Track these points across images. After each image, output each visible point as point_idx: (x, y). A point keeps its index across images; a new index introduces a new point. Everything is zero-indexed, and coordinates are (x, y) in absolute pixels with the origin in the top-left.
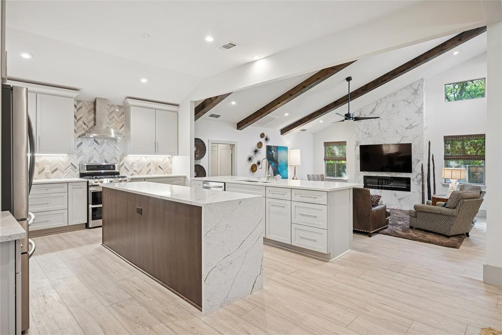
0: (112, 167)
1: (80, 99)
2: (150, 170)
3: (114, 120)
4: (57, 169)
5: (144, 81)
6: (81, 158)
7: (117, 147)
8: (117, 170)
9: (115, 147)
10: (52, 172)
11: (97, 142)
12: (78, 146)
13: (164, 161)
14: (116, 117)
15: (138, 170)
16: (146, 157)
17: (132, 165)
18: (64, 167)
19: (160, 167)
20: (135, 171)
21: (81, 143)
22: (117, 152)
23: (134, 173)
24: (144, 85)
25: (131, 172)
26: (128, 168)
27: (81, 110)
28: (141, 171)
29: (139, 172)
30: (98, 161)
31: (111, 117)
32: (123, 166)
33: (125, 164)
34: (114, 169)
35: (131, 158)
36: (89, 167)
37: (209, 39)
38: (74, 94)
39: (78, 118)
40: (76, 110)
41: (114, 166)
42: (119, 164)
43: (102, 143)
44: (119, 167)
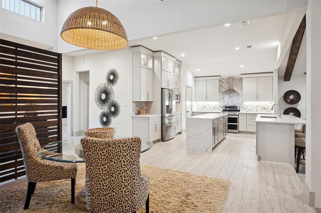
0: (236, 108)
2: (258, 110)
3: (238, 85)
4: (215, 108)
5: (242, 66)
6: (224, 103)
7: (240, 98)
8: (238, 109)
9: (239, 98)
11: (230, 96)
12: (223, 98)
13: (267, 105)
14: (239, 84)
15: (251, 109)
16: (255, 103)
17: (247, 107)
18: (218, 107)
19: (264, 108)
20: (249, 110)
21: (224, 97)
22: (239, 101)
23: (248, 111)
24: (242, 68)
25: (246, 110)
26: (245, 108)
27: (224, 83)
28: (252, 110)
30: (231, 104)
31: (237, 84)
32: (242, 107)
34: (237, 108)
35: (246, 103)
36: (226, 107)
37: (237, 48)
38: (219, 78)
39: (223, 87)
40: (222, 84)
41: (237, 107)
42: (241, 106)
43: (233, 96)
44: (240, 107)
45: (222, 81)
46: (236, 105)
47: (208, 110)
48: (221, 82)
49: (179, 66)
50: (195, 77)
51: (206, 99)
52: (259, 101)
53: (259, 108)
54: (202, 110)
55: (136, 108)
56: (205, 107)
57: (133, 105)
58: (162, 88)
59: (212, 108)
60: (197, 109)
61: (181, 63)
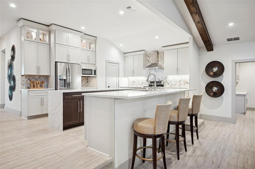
1: (150, 53)
2: (181, 84)
4: (143, 83)
9: (163, 72)
10: (142, 84)
11: (156, 71)
15: (174, 84)
16: (178, 77)
17: (171, 82)
19: (187, 82)
20: (172, 84)
21: (150, 72)
22: (164, 75)
23: (172, 85)
25: (170, 85)
26: (169, 83)
27: (150, 58)
28: (176, 84)
29: (175, 85)
32: (167, 82)
33: (168, 81)
35: (171, 78)
36: (151, 82)
38: (143, 52)
39: (149, 61)
40: (148, 58)
41: (161, 82)
42: (165, 81)
43: (158, 71)
44: (164, 83)
45: (148, 55)
46: (161, 80)
47: (137, 86)
48: (148, 57)
49: (94, 42)
50: (124, 53)
51: (133, 75)
52: (179, 74)
53: (182, 82)
54: (132, 85)
55: (29, 81)
56: (134, 82)
57: (22, 79)
58: (56, 62)
59: (141, 83)
60: (129, 84)
61: (97, 38)
